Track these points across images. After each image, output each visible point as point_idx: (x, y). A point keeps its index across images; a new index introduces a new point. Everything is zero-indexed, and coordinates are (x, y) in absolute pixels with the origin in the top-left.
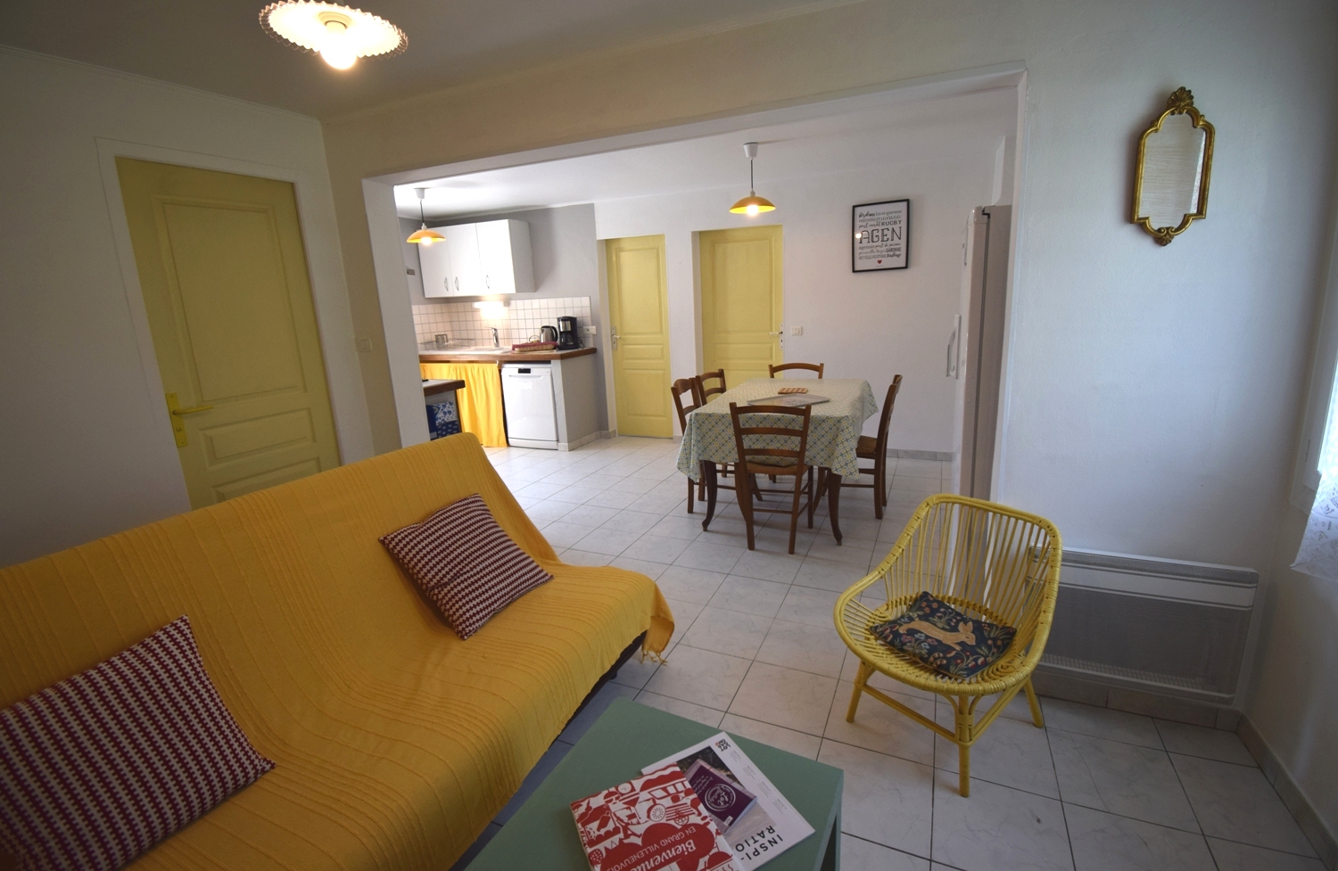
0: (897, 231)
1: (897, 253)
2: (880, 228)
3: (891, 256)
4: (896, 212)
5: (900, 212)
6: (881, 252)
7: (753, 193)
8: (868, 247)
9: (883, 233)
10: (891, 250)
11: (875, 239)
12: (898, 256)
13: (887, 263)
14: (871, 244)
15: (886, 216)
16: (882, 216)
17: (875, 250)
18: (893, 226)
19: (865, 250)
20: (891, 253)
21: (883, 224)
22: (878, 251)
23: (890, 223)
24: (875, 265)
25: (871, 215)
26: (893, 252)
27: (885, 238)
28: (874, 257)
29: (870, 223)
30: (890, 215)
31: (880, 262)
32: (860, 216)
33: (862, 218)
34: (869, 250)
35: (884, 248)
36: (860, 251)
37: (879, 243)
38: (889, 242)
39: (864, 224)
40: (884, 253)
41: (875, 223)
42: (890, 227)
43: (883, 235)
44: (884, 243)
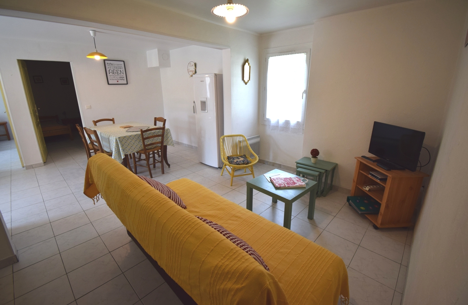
0: (122, 71)
1: (123, 79)
2: (116, 69)
3: (122, 80)
4: (120, 65)
5: (122, 65)
6: (118, 78)
7: (97, 51)
8: (112, 76)
9: (117, 71)
10: (121, 78)
11: (115, 73)
12: (124, 80)
13: (120, 82)
14: (113, 75)
15: (117, 65)
16: (116, 65)
17: (115, 77)
18: (120, 69)
19: (112, 77)
20: (121, 79)
21: (116, 68)
22: (116, 78)
23: (119, 68)
24: (117, 83)
25: (111, 64)
26: (122, 78)
27: (118, 73)
28: (115, 79)
29: (111, 67)
30: (119, 65)
31: (118, 81)
32: (107, 64)
33: (108, 65)
34: (113, 77)
35: (118, 77)
36: (110, 77)
37: (116, 75)
38: (120, 75)
39: (110, 67)
40: (119, 78)
41: (113, 67)
42: (119, 70)
43: (117, 72)
44: (118, 75)
